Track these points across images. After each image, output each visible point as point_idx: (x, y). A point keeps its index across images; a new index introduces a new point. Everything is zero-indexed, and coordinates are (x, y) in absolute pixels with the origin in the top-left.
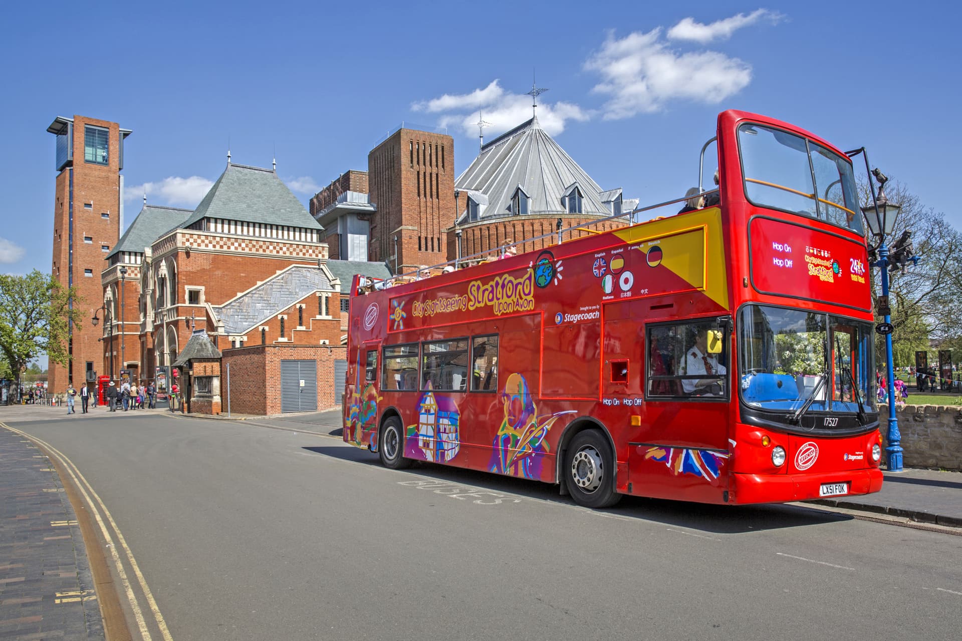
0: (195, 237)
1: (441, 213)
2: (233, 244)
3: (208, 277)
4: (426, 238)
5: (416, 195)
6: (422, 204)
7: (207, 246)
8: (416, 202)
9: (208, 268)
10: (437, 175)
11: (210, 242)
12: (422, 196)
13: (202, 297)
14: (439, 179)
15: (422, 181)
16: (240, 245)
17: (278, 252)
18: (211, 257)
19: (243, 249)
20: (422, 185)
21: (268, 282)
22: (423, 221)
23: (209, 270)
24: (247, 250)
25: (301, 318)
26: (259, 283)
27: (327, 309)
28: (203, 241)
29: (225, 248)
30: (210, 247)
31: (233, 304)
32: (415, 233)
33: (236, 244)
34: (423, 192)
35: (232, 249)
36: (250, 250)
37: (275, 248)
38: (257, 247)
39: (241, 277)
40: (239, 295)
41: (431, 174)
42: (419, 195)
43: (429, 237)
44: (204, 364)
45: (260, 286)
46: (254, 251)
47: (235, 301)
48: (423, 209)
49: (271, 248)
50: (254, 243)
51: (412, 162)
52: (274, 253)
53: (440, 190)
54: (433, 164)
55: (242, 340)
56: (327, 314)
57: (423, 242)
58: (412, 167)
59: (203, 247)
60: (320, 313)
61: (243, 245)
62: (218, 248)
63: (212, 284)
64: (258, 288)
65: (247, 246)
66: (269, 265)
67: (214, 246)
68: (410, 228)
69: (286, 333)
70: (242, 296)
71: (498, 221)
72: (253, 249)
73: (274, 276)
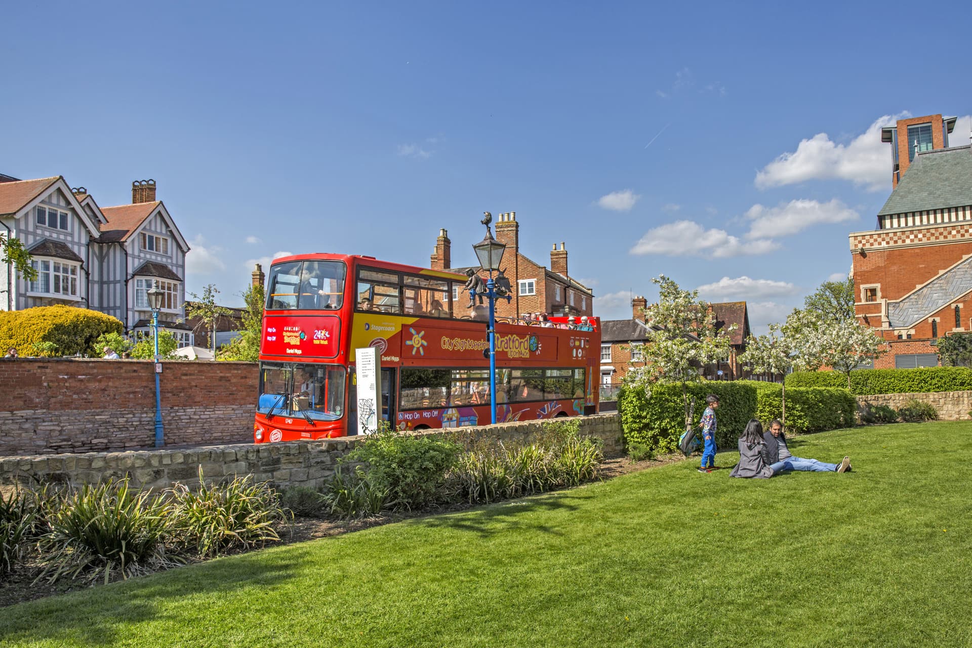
0: (867, 237)
2: (908, 237)
3: (883, 274)
7: (880, 244)
9: (883, 265)
11: (883, 240)
13: (879, 294)
16: (916, 236)
17: (963, 235)
18: (886, 254)
19: (920, 240)
21: (953, 269)
23: (885, 267)
24: (925, 240)
26: (941, 272)
28: (876, 240)
29: (900, 243)
30: (884, 244)
31: (912, 297)
33: (912, 237)
35: (908, 242)
36: (929, 239)
37: (958, 232)
38: (937, 234)
39: (919, 268)
40: (919, 287)
45: (943, 275)
46: (933, 239)
47: (913, 293)
49: (954, 232)
50: (933, 231)
52: (959, 237)
55: (909, 333)
59: (876, 246)
61: (920, 236)
62: (892, 244)
63: (888, 280)
64: (940, 277)
65: (924, 236)
66: (953, 251)
67: (888, 243)
69: (962, 323)
70: (923, 288)
72: (931, 238)
73: (959, 262)
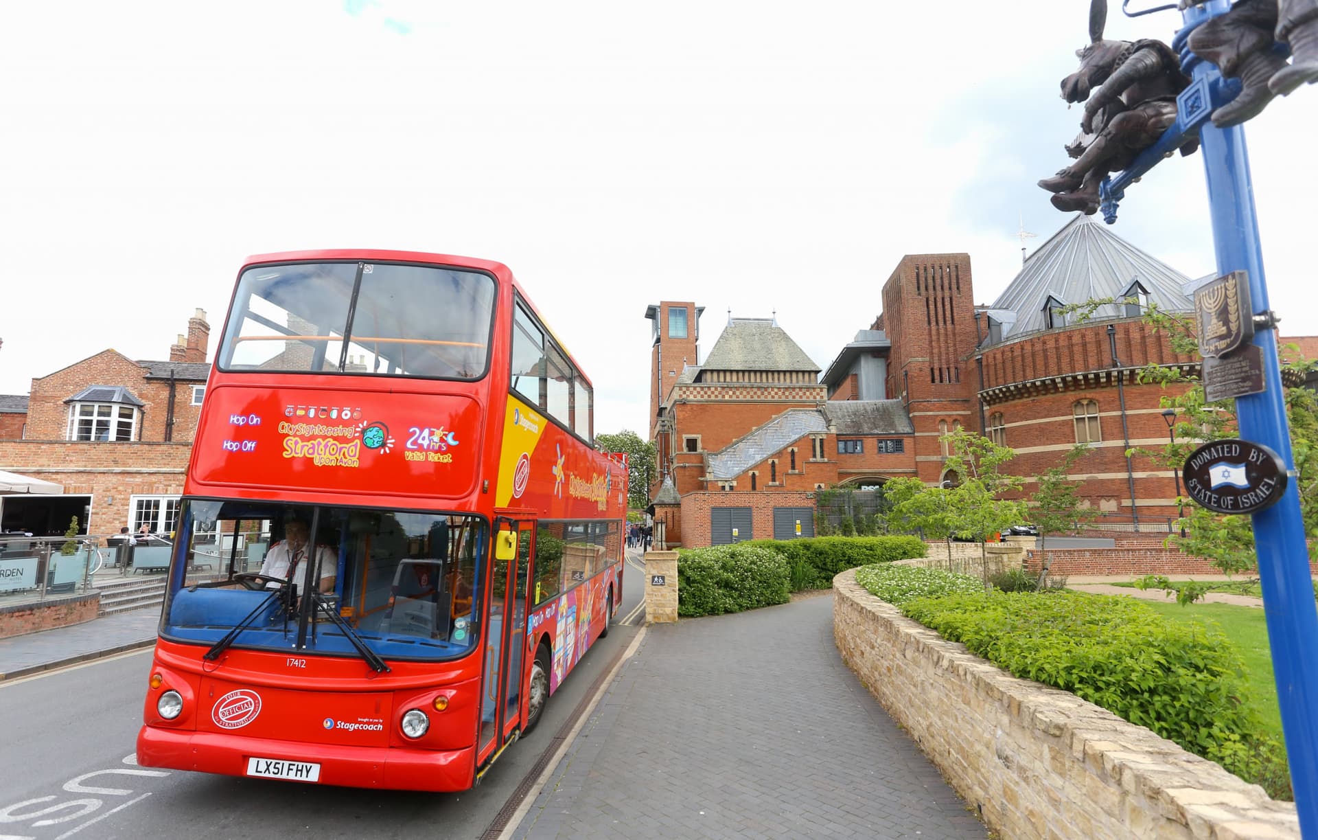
0: (691, 389)
1: (958, 339)
3: (704, 426)
4: (940, 369)
5: (926, 324)
6: (934, 332)
7: (702, 396)
8: (927, 331)
10: (951, 299)
11: (706, 393)
12: (933, 324)
13: (699, 445)
14: (954, 302)
15: (932, 307)
16: (734, 393)
17: (773, 397)
19: (737, 397)
20: (932, 312)
21: (763, 427)
22: (936, 351)
24: (741, 397)
25: (793, 461)
26: (754, 429)
27: (822, 452)
28: (699, 393)
29: (720, 397)
30: (706, 397)
31: (728, 450)
32: (927, 364)
33: (731, 393)
34: (934, 319)
35: (727, 397)
36: (745, 397)
37: (769, 393)
38: (752, 394)
41: (943, 299)
42: (929, 323)
43: (944, 366)
44: (665, 510)
45: (755, 432)
47: (731, 447)
48: (934, 338)
50: (748, 390)
51: (919, 288)
52: (770, 398)
53: (955, 314)
54: (945, 288)
55: (731, 484)
56: (822, 456)
57: (937, 373)
58: (919, 294)
59: (699, 398)
60: (814, 456)
61: (738, 393)
62: (713, 397)
63: (708, 431)
64: (753, 433)
65: (741, 393)
66: (764, 410)
67: (710, 396)
68: (920, 359)
69: (777, 478)
70: (738, 443)
71: (1024, 339)
72: (748, 396)
73: (769, 421)
